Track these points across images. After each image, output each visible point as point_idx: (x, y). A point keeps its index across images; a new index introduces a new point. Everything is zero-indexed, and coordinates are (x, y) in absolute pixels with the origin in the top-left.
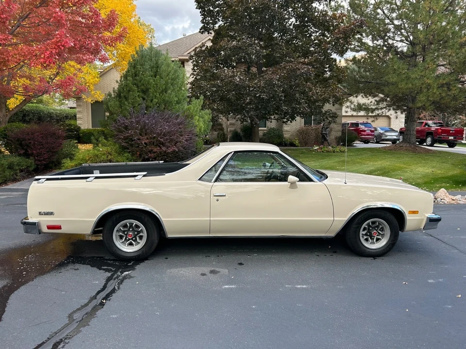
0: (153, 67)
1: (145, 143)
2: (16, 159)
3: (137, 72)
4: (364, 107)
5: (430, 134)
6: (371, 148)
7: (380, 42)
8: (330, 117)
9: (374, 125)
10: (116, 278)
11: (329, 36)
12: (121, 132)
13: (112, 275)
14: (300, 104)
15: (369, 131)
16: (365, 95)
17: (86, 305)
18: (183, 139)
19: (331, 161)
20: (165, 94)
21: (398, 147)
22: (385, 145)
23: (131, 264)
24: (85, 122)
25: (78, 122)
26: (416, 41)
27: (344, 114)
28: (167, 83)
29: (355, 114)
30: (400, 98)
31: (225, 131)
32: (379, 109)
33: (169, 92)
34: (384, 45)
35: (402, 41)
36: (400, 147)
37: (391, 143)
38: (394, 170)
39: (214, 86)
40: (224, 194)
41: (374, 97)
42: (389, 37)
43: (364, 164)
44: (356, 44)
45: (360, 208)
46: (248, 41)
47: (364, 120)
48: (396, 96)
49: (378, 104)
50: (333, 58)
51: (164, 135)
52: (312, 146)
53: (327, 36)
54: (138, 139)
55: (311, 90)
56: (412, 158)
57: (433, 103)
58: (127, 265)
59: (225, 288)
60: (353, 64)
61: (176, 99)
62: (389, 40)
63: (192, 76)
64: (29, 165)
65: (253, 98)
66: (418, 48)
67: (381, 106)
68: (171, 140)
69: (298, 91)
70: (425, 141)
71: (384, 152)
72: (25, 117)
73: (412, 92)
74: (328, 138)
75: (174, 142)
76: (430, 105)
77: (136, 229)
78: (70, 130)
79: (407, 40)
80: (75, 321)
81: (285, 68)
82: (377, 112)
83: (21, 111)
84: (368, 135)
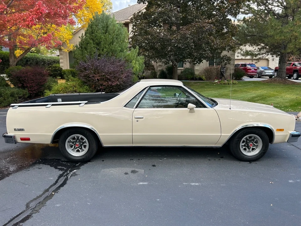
0: (104, 27)
1: (97, 79)
2: (16, 90)
3: (93, 31)
4: (250, 53)
5: (296, 71)
6: (254, 81)
7: (263, 7)
8: (226, 60)
9: (257, 65)
10: (66, 175)
11: (226, 3)
12: (82, 71)
13: (64, 173)
14: (205, 51)
15: (254, 70)
16: (251, 45)
17: (41, 196)
18: (123, 76)
19: (226, 91)
20: (112, 45)
21: (273, 80)
22: (264, 79)
23: (78, 165)
24: (65, 65)
25: (61, 65)
26: (288, 6)
27: (236, 58)
28: (113, 38)
29: (244, 58)
30: (276, 46)
31: (156, 70)
32: (261, 54)
33: (115, 44)
34: (266, 9)
35: (278, 6)
36: (275, 80)
37: (268, 77)
38: (269, 97)
39: (146, 39)
40: (142, 117)
41: (258, 45)
42: (269, 4)
43: (249, 93)
44: (246, 9)
45: (240, 127)
46: (169, 8)
47: (250, 62)
48: (273, 45)
49: (260, 51)
50: (229, 19)
51: (110, 74)
52: (214, 80)
53: (224, 3)
54: (93, 77)
55: (213, 42)
56: (282, 88)
57: (299, 49)
58: (75, 165)
59: (140, 185)
60: (243, 23)
61: (120, 49)
62: (269, 6)
63: (132, 33)
64: (25, 94)
65: (172, 47)
66: (290, 11)
67: (262, 52)
68: (115, 77)
69: (204, 42)
70: (292, 76)
71: (263, 84)
72: (28, 62)
73: (284, 42)
74: (224, 75)
75: (117, 78)
76: (297, 51)
77: (81, 141)
78: (55, 70)
79: (282, 6)
80: (30, 209)
81: (195, 26)
82: (259, 56)
83: (25, 58)
84: (253, 72)
